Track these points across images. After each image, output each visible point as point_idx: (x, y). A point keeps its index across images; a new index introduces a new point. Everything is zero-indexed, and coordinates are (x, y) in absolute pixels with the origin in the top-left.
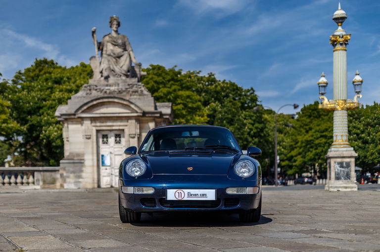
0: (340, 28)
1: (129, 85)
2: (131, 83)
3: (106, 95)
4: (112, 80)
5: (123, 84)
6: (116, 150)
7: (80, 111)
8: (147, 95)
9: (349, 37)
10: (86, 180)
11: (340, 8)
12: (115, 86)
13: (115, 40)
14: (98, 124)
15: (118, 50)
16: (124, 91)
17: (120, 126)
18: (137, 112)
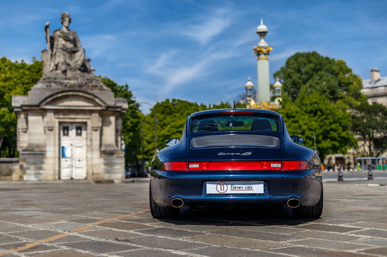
0: (262, 41)
1: (88, 80)
2: (89, 78)
3: (67, 89)
4: (69, 74)
5: (82, 78)
6: (76, 142)
7: (44, 103)
8: (107, 90)
9: (271, 49)
10: (47, 172)
11: (262, 23)
12: (74, 80)
13: (67, 35)
14: (61, 116)
15: (70, 45)
16: (84, 85)
17: (83, 119)
18: (101, 106)
